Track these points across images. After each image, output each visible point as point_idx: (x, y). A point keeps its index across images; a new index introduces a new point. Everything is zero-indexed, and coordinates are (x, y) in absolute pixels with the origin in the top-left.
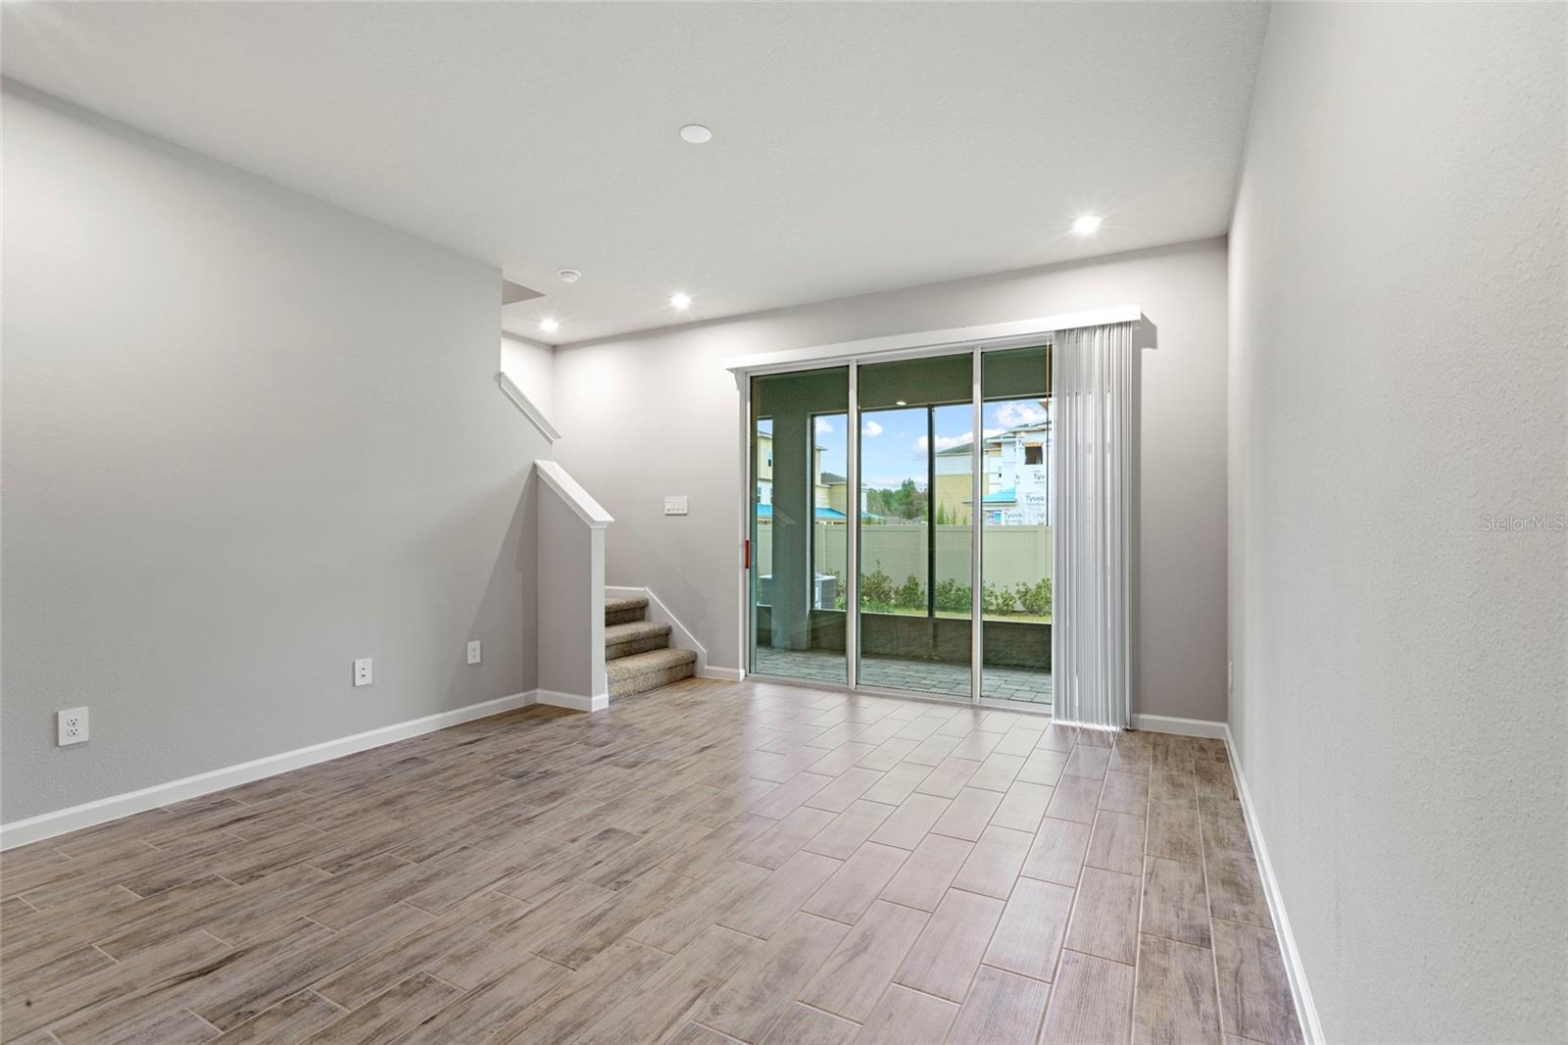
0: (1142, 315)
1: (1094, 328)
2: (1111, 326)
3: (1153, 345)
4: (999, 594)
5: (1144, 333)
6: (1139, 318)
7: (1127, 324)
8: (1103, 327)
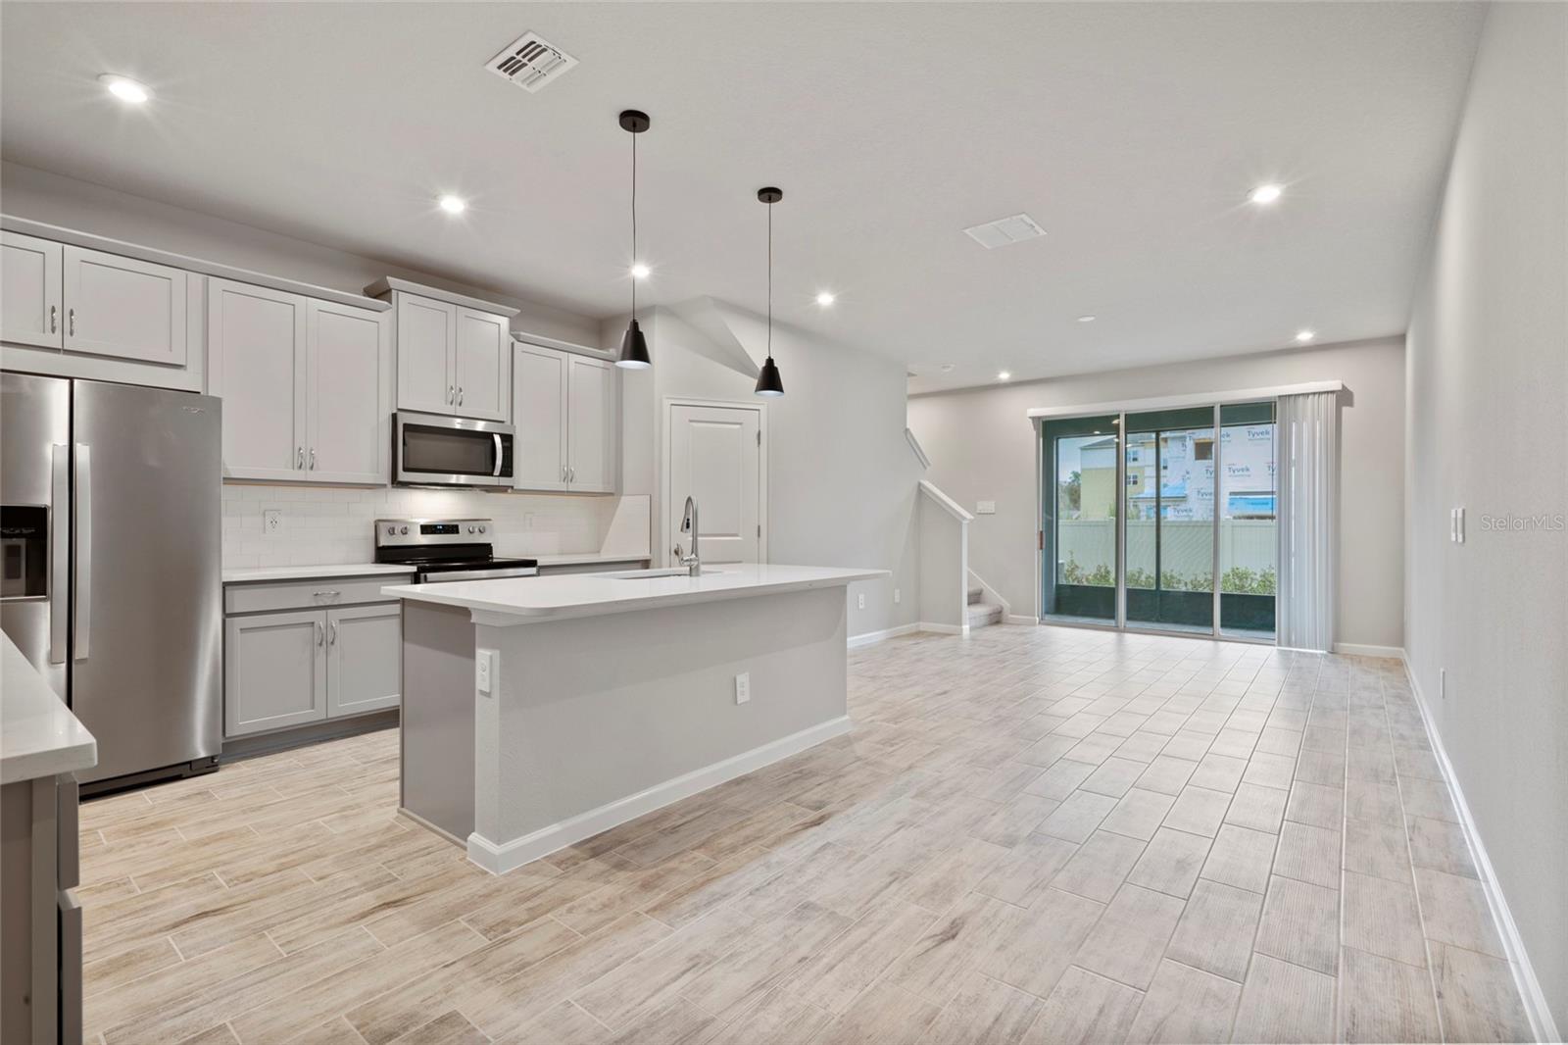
0: (1343, 386)
1: (1308, 394)
2: (1320, 393)
3: (1351, 404)
4: (1188, 581)
5: (1344, 397)
6: (1340, 388)
7: (1332, 392)
8: (1314, 394)
